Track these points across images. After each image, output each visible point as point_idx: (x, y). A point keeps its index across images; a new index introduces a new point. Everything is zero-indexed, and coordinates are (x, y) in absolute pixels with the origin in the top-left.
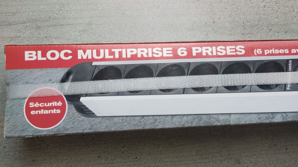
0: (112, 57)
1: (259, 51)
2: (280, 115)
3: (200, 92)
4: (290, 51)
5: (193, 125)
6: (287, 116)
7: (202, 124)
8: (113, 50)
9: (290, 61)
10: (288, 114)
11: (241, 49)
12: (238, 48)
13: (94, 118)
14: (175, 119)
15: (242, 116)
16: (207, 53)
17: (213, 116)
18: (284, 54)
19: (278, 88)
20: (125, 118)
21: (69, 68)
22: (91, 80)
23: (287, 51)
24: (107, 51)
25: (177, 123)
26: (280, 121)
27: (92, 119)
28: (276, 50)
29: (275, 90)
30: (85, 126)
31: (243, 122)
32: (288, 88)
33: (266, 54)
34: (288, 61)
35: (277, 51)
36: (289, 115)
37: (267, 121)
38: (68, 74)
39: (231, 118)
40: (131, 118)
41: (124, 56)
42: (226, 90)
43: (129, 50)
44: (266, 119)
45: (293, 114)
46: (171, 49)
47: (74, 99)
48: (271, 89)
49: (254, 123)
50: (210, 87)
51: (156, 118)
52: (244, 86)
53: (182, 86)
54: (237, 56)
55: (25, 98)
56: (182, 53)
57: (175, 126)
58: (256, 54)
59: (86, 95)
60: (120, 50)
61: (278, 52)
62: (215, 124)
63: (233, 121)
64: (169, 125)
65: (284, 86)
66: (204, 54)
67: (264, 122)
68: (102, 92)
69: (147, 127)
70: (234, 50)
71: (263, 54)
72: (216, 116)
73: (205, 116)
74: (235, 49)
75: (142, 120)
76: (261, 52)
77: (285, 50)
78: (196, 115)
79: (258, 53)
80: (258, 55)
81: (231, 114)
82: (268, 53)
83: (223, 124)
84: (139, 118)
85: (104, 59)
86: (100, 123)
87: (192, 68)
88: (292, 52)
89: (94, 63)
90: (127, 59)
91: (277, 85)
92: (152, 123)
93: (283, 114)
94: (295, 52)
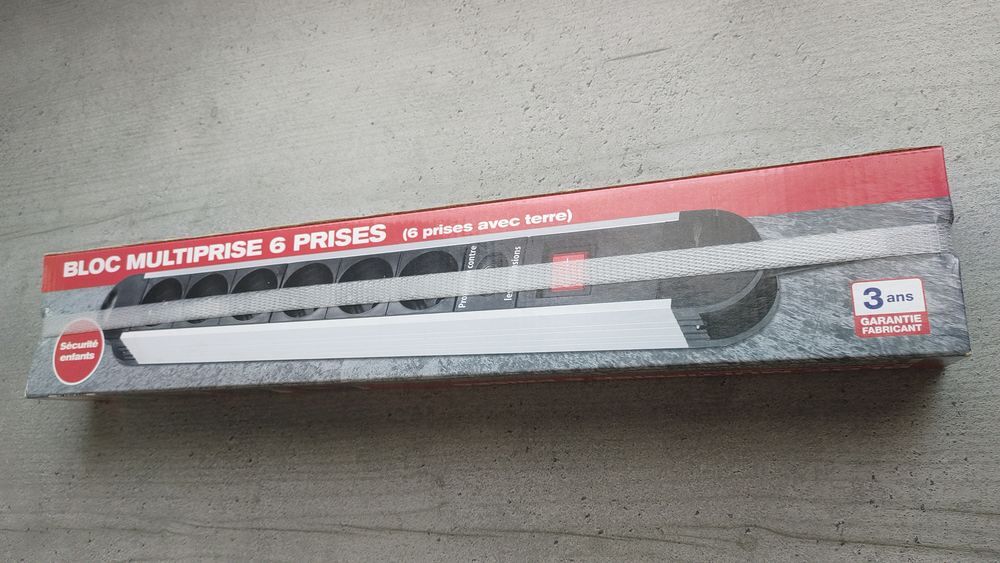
0: (172, 263)
1: (412, 232)
2: (435, 362)
3: (297, 318)
4: (475, 227)
5: (277, 381)
6: (449, 363)
7: (291, 379)
8: (175, 251)
9: (474, 248)
10: (452, 359)
11: (379, 232)
12: (373, 230)
13: (134, 368)
14: (249, 368)
15: (363, 363)
16: (318, 245)
17: (312, 363)
18: (463, 234)
19: (440, 305)
20: (175, 367)
21: (114, 286)
22: (140, 303)
23: (468, 227)
24: (167, 253)
25: (250, 377)
26: (435, 374)
27: (131, 369)
28: (445, 228)
29: (435, 310)
30: (121, 381)
31: (362, 376)
32: (461, 306)
33: (425, 237)
34: (467, 248)
35: (448, 230)
36: (455, 361)
37: (409, 374)
38: (112, 295)
39: (343, 368)
40: (184, 366)
41: (189, 261)
42: (342, 312)
43: (197, 249)
44: (406, 370)
45: (462, 359)
46: (260, 241)
47: (113, 335)
48: (426, 307)
49: (382, 379)
50: (315, 309)
51: (221, 366)
52: (375, 305)
53: (268, 308)
54: (371, 244)
55: (56, 337)
56: (278, 248)
57: (248, 383)
58: (405, 239)
59: (130, 329)
60: (184, 250)
61: (450, 231)
62: (312, 380)
63: (346, 373)
64: (238, 380)
65: (453, 300)
66: (313, 246)
67: (402, 375)
68: (151, 323)
69: (205, 384)
70: (366, 235)
71: (419, 238)
72: (317, 364)
73: (298, 364)
74: (368, 231)
75: (198, 371)
76: (416, 234)
77: (465, 226)
78: (284, 361)
79: (411, 236)
80: (410, 240)
81: (343, 359)
82: (430, 234)
83: (328, 378)
84: (196, 367)
85: (161, 268)
86: (141, 375)
87: (289, 273)
88: (480, 228)
89: (148, 276)
90: (193, 265)
91: (439, 300)
92: (213, 376)
93: (442, 360)
94: (486, 227)
